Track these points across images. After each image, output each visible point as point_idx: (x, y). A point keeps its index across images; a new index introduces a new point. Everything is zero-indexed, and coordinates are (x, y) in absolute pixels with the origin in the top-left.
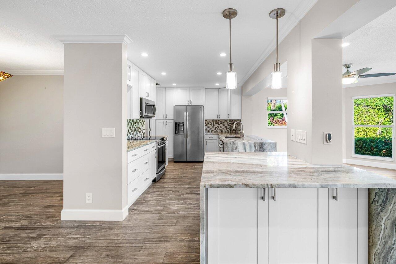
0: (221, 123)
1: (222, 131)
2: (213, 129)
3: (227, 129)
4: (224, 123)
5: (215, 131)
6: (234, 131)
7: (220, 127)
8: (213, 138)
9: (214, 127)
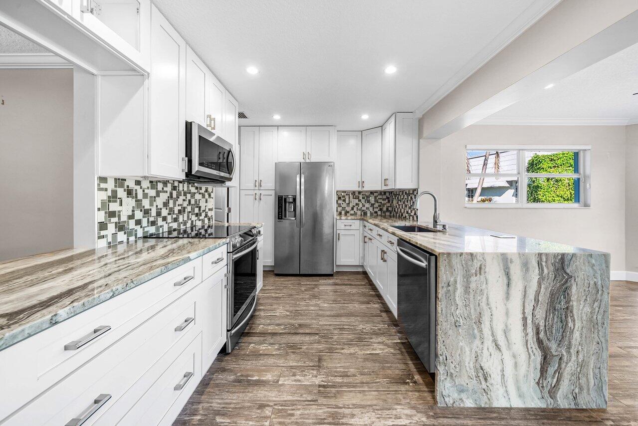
0: (363, 198)
1: (365, 214)
2: (348, 209)
3: (376, 210)
4: (368, 197)
5: (352, 212)
6: (388, 214)
7: (361, 205)
8: (352, 227)
9: (351, 205)
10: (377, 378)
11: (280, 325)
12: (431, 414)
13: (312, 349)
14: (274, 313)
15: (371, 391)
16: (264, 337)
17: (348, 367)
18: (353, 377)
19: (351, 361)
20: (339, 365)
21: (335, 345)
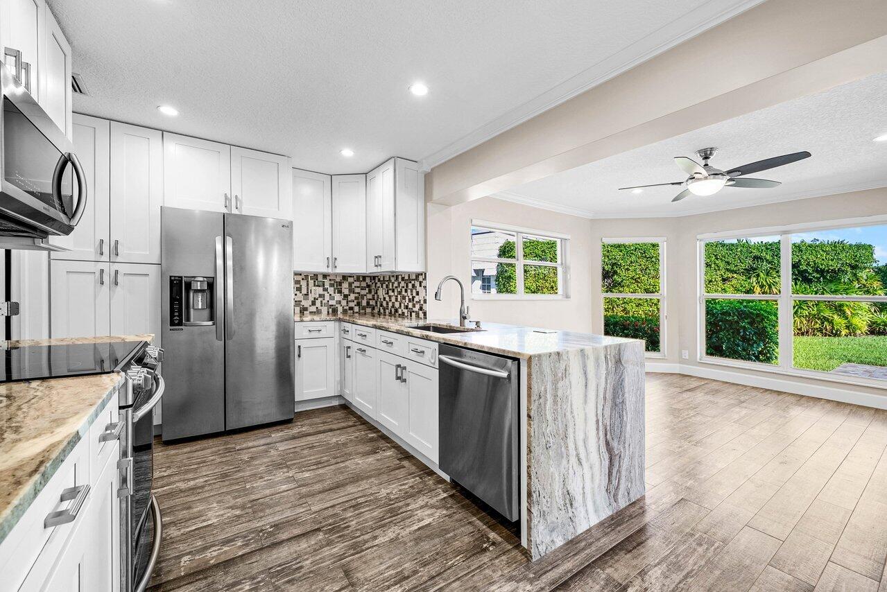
0: (331, 285)
1: (335, 311)
2: (306, 303)
3: (352, 304)
4: (340, 284)
5: (313, 309)
6: (369, 310)
7: (327, 297)
8: (323, 334)
9: (311, 298)
10: (446, 560)
11: (233, 540)
12: (532, 576)
13: (323, 560)
14: (204, 521)
15: (450, 584)
16: (206, 578)
17: (399, 564)
18: (414, 575)
19: (398, 552)
20: (383, 567)
21: (359, 536)
